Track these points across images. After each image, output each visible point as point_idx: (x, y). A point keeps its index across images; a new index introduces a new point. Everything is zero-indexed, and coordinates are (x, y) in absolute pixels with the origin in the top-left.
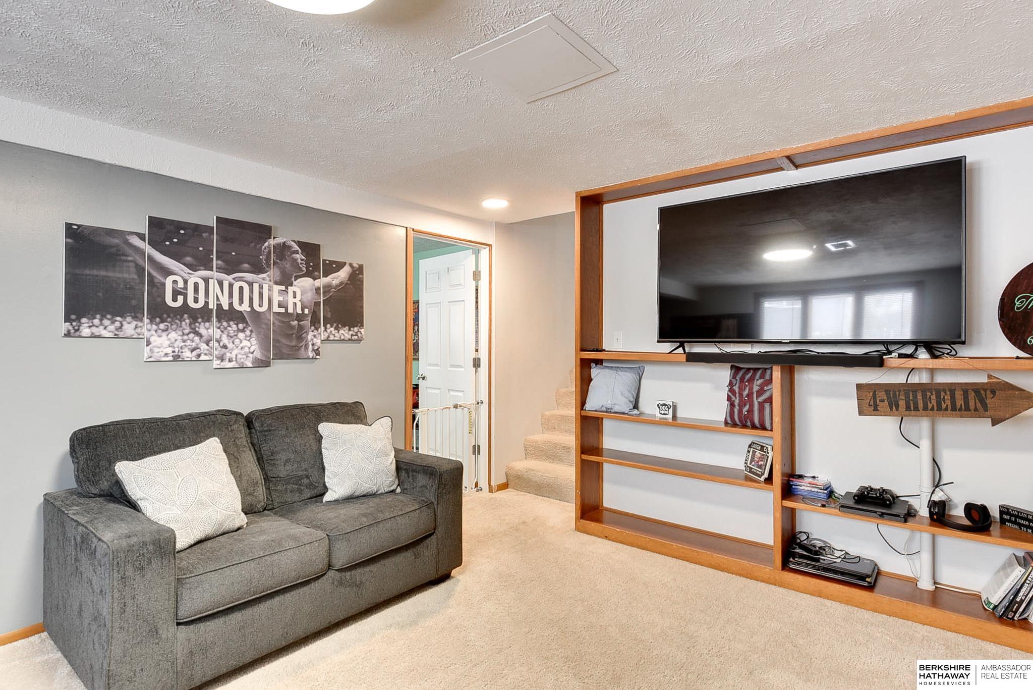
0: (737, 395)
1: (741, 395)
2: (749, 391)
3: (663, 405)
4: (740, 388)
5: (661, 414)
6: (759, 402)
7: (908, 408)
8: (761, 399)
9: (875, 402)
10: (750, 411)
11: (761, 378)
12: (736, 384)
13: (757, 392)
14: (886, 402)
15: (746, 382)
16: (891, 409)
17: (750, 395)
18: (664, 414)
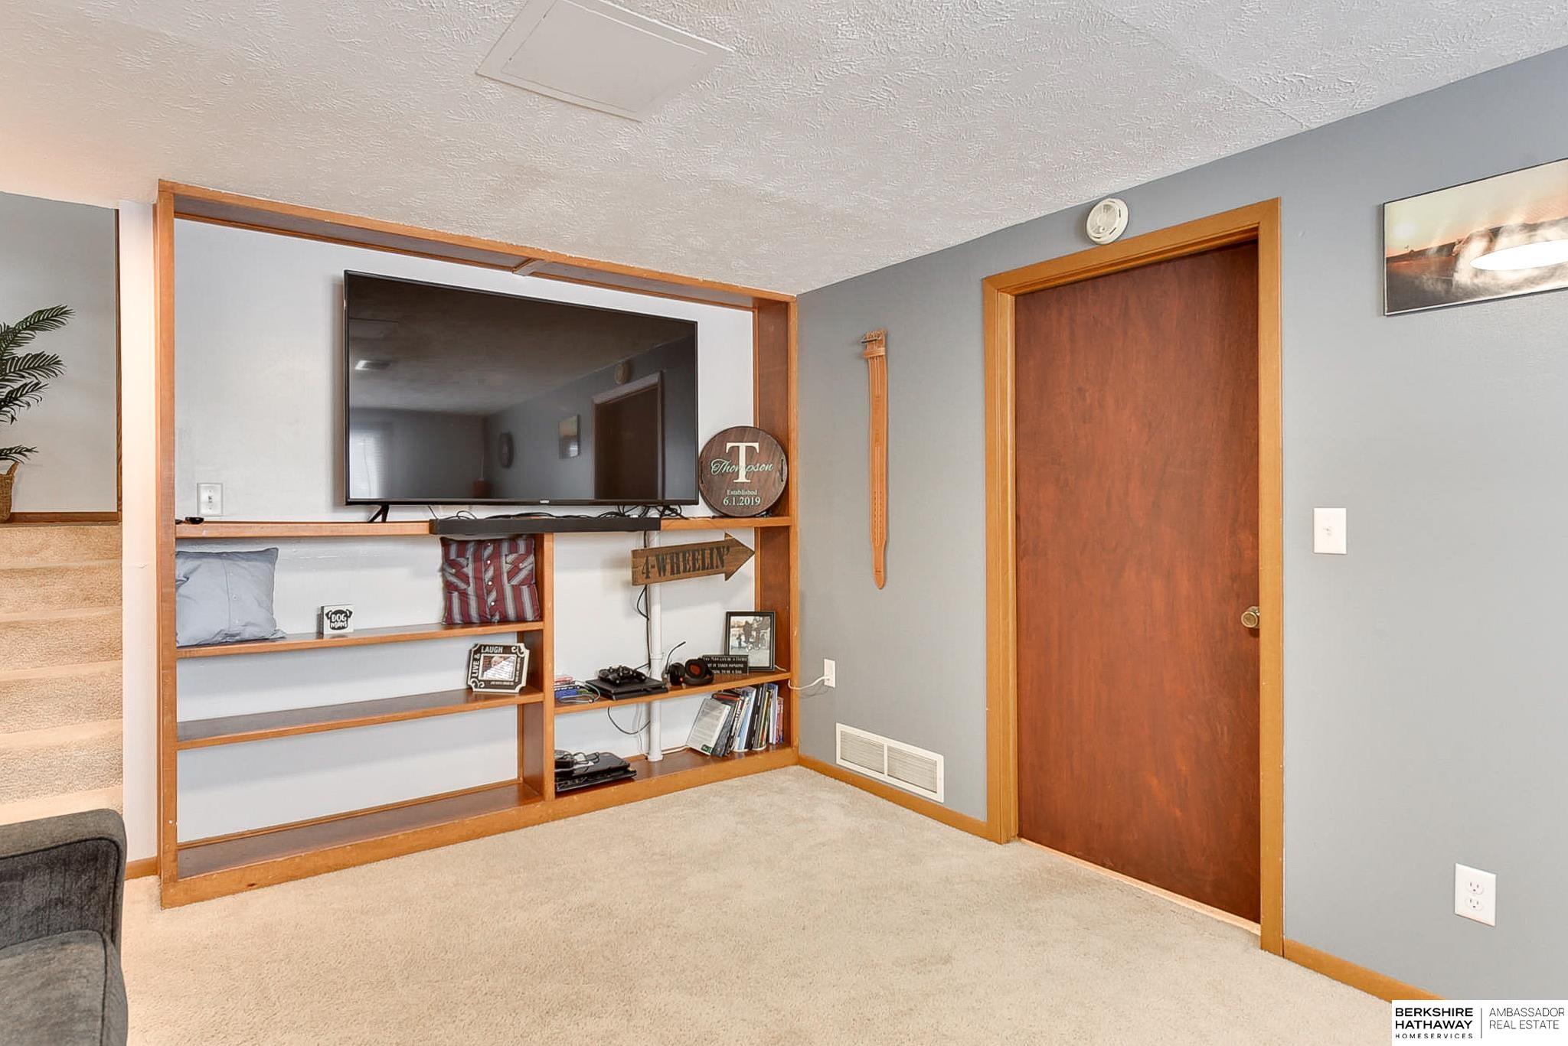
0: (471, 580)
1: (479, 579)
2: (494, 573)
3: (336, 613)
4: (475, 570)
5: (334, 628)
6: (513, 586)
7: (672, 573)
8: (515, 582)
9: (647, 569)
10: (501, 599)
11: (511, 553)
12: (468, 564)
13: (508, 573)
14: (656, 569)
15: (488, 559)
16: (660, 575)
17: (497, 578)
18: (339, 628)
